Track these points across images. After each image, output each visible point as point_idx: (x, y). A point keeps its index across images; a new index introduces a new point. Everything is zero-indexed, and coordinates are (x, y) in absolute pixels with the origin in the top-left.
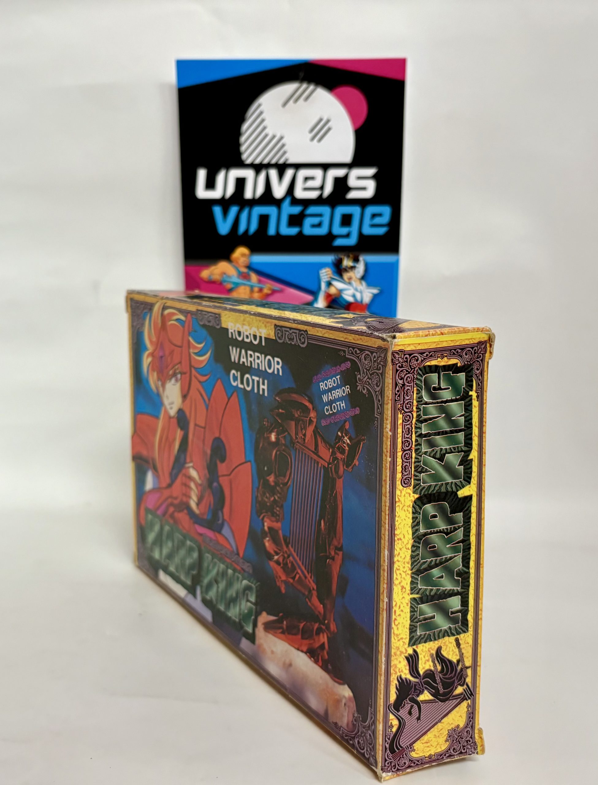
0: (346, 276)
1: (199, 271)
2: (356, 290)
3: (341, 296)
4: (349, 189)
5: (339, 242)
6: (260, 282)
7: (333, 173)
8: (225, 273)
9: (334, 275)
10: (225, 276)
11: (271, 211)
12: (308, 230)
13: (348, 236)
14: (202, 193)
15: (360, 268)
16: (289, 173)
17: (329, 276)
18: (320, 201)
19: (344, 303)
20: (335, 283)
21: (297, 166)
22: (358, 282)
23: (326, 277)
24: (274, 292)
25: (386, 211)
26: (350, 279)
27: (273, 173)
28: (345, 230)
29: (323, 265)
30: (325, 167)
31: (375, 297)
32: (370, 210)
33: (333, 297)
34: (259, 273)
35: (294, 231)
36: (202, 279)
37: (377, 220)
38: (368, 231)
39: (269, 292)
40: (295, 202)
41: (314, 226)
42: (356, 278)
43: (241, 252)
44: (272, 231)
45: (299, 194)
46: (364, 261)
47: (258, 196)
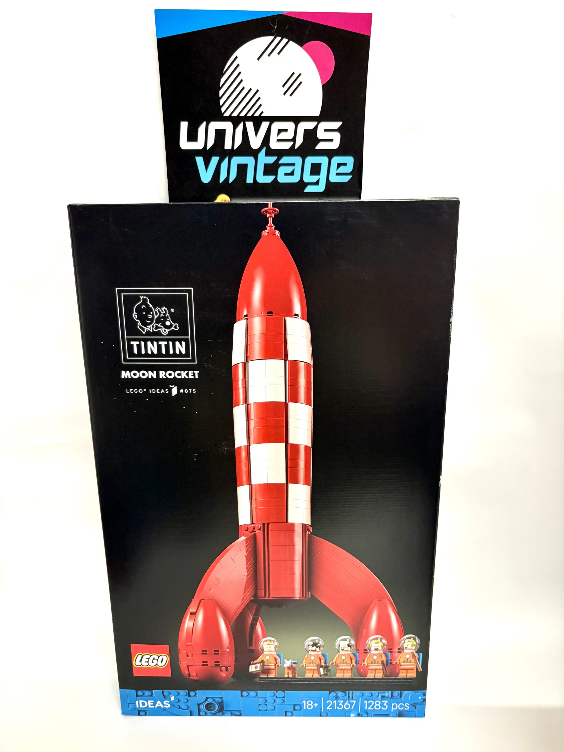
4: (319, 141)
5: (309, 189)
7: (304, 126)
11: (249, 160)
12: (282, 179)
13: (317, 183)
14: (185, 144)
16: (265, 125)
21: (272, 120)
25: (350, 160)
27: (250, 125)
28: (314, 179)
30: (297, 120)
35: (269, 179)
37: (342, 169)
38: (334, 179)
41: (286, 174)
43: (222, 199)
44: (250, 180)
45: (274, 145)
47: (236, 147)
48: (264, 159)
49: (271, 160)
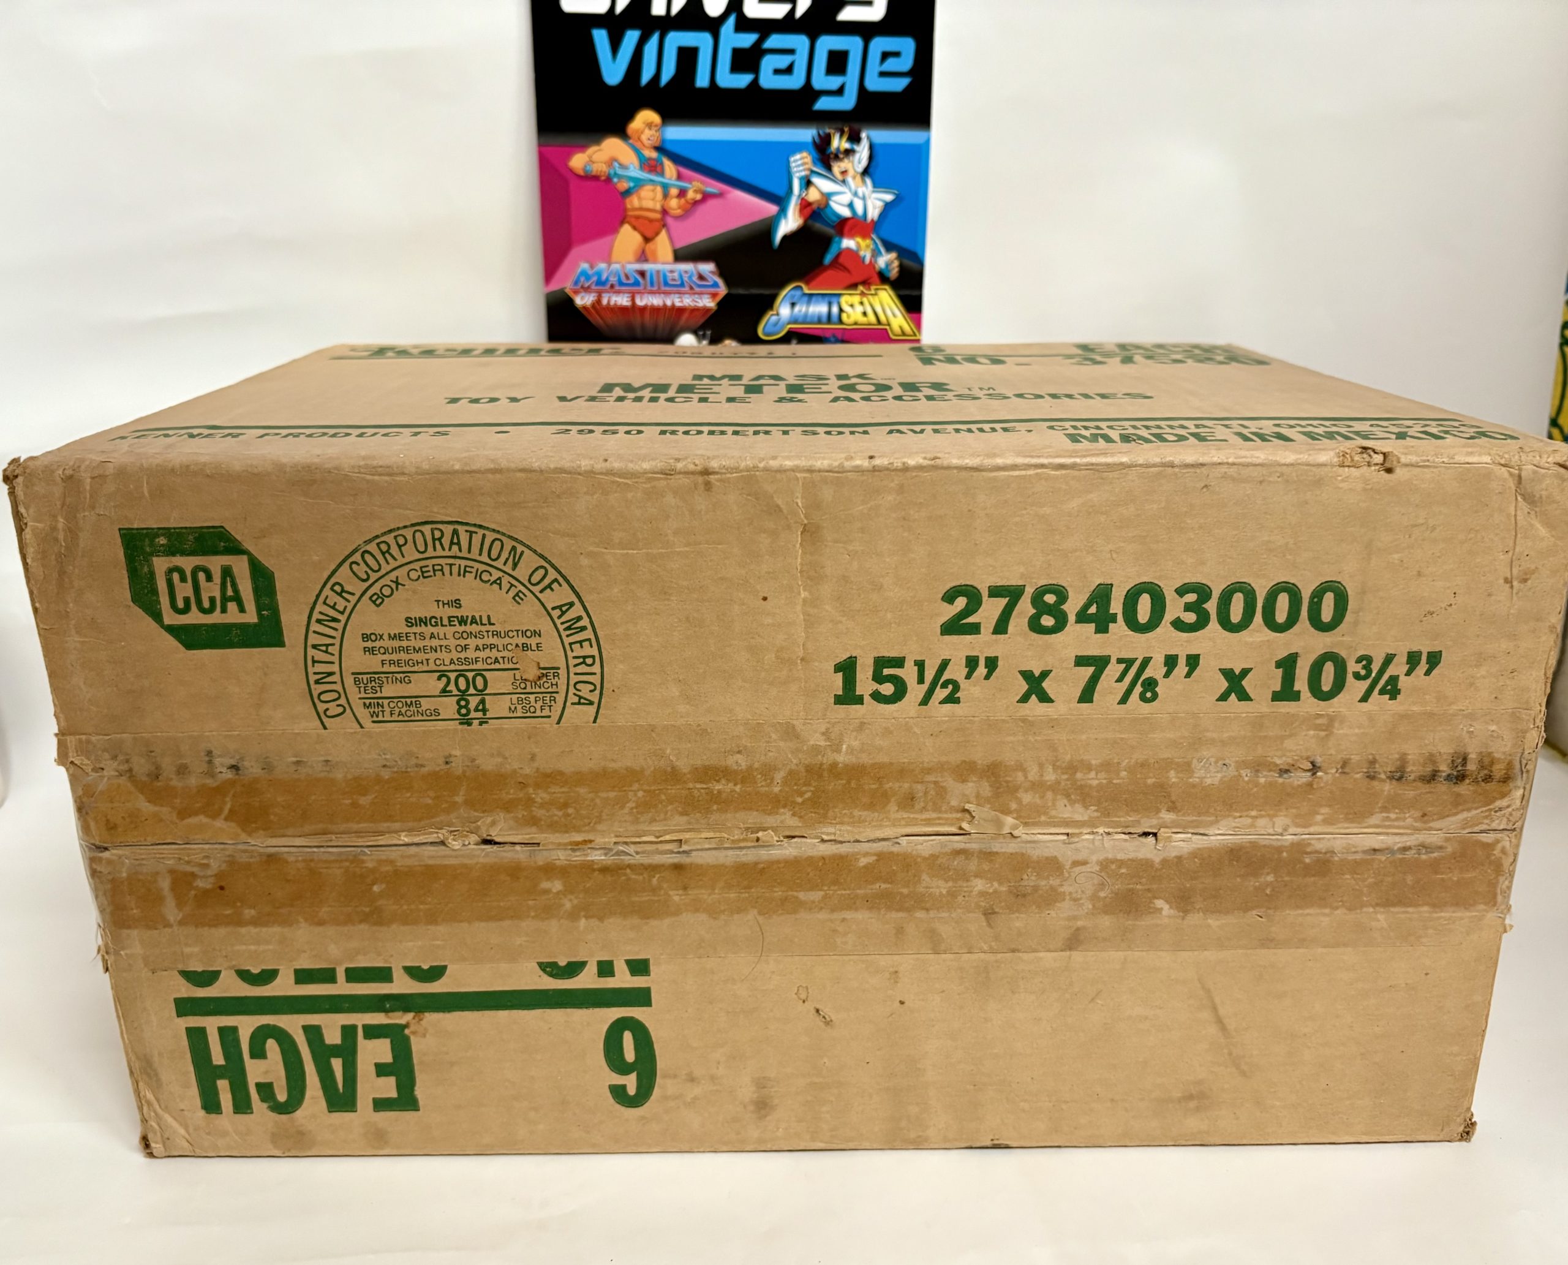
0: (837, 167)
1: (569, 156)
2: (855, 194)
3: (827, 205)
4: (841, 4)
5: (823, 104)
6: (680, 177)
8: (616, 160)
9: (814, 163)
10: (616, 165)
11: (701, 40)
12: (768, 80)
13: (840, 92)
15: (862, 152)
17: (807, 166)
18: (788, 24)
19: (835, 219)
20: (815, 180)
22: (858, 178)
23: (801, 168)
24: (706, 197)
25: (907, 46)
26: (844, 173)
28: (834, 82)
29: (797, 147)
31: (888, 206)
32: (880, 44)
33: (815, 206)
34: (677, 159)
35: (742, 81)
36: (571, 171)
37: (891, 65)
38: (874, 83)
39: (699, 197)
40: (745, 24)
41: (777, 72)
42: (855, 171)
43: (645, 120)
44: (702, 80)
45: (752, 9)
46: (868, 138)
47: (675, 10)
48: (732, 39)
49: (747, 40)
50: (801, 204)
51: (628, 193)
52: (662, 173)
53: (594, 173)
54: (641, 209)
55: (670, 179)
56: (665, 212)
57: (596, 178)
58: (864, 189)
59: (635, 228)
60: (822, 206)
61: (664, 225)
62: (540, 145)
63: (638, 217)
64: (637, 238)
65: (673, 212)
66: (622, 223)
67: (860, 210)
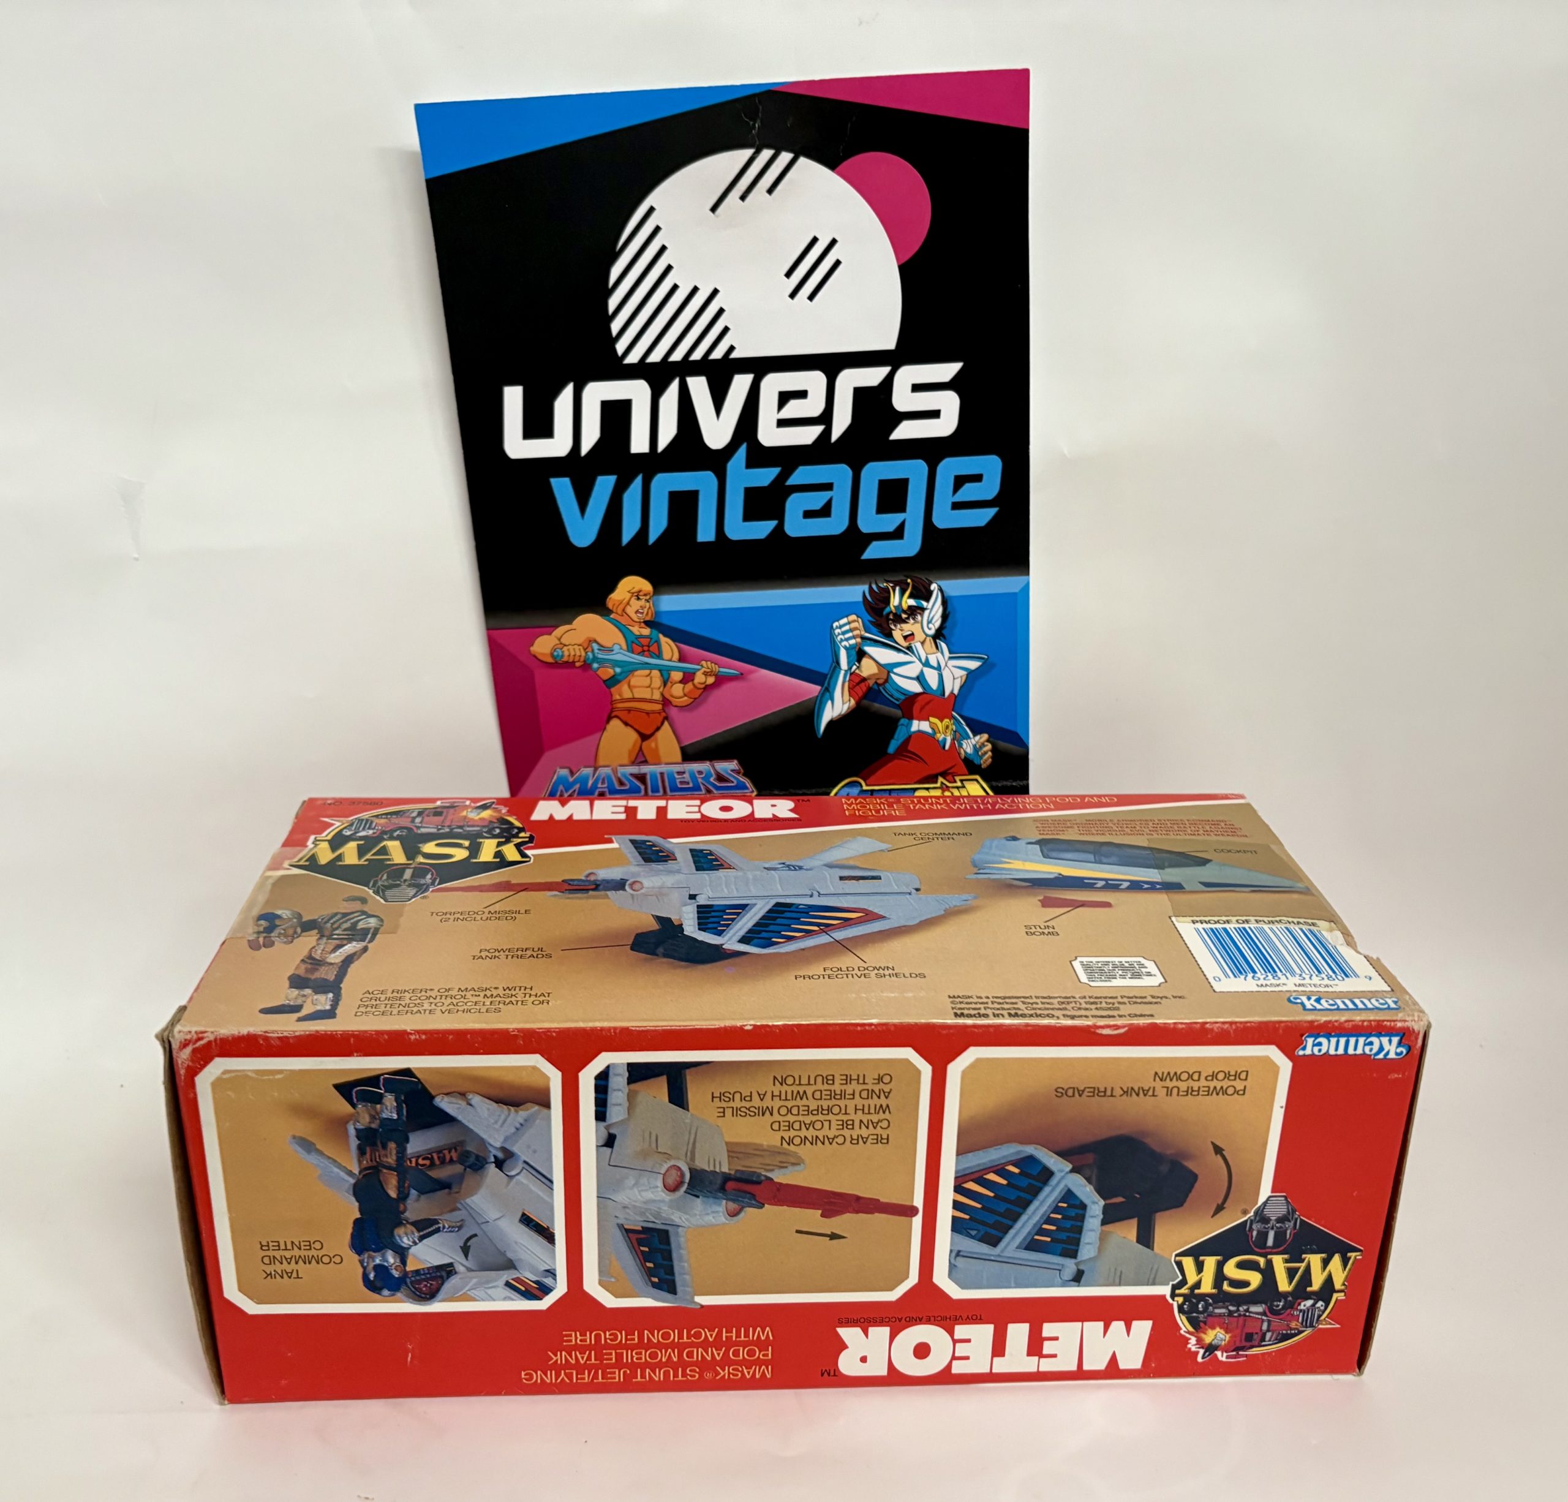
0: (899, 631)
2: (927, 664)
4: (898, 417)
5: (875, 551)
7: (852, 379)
8: (591, 641)
12: (797, 526)
13: (898, 534)
14: (517, 446)
15: (934, 610)
16: (741, 384)
17: (857, 632)
18: (821, 451)
19: (899, 696)
20: (870, 649)
21: (761, 367)
22: (929, 642)
23: (850, 634)
24: (721, 680)
25: (990, 466)
26: (910, 637)
27: (699, 387)
28: (889, 522)
30: (831, 364)
31: (972, 676)
32: (951, 467)
35: (761, 529)
36: (535, 656)
37: (970, 492)
38: (946, 519)
39: (711, 680)
40: (760, 456)
41: (808, 514)
42: (927, 635)
43: (631, 588)
44: (706, 533)
45: (769, 435)
46: (941, 590)
47: (663, 443)
48: (743, 477)
49: (765, 476)
50: (850, 680)
51: (614, 681)
52: (659, 655)
53: (565, 659)
54: (634, 700)
55: (670, 660)
56: (666, 702)
57: (570, 665)
58: (939, 655)
59: (626, 724)
60: (879, 682)
61: (666, 718)
62: (489, 629)
63: (629, 710)
64: (632, 736)
65: (675, 701)
66: (609, 719)
67: (934, 683)
